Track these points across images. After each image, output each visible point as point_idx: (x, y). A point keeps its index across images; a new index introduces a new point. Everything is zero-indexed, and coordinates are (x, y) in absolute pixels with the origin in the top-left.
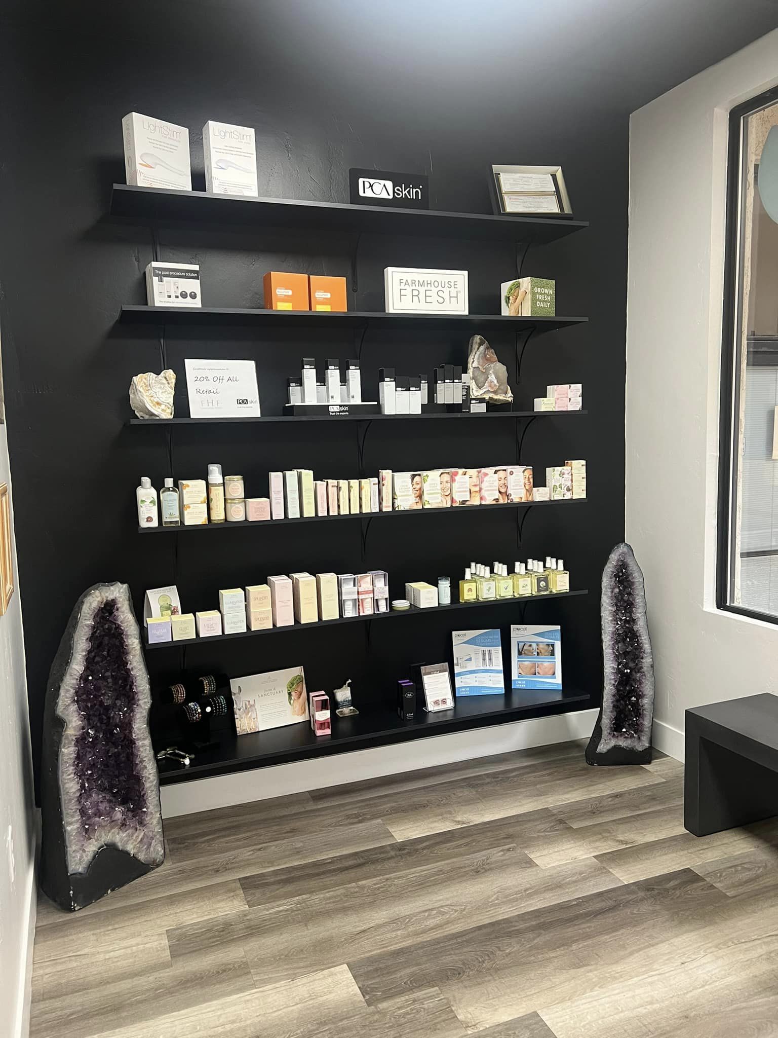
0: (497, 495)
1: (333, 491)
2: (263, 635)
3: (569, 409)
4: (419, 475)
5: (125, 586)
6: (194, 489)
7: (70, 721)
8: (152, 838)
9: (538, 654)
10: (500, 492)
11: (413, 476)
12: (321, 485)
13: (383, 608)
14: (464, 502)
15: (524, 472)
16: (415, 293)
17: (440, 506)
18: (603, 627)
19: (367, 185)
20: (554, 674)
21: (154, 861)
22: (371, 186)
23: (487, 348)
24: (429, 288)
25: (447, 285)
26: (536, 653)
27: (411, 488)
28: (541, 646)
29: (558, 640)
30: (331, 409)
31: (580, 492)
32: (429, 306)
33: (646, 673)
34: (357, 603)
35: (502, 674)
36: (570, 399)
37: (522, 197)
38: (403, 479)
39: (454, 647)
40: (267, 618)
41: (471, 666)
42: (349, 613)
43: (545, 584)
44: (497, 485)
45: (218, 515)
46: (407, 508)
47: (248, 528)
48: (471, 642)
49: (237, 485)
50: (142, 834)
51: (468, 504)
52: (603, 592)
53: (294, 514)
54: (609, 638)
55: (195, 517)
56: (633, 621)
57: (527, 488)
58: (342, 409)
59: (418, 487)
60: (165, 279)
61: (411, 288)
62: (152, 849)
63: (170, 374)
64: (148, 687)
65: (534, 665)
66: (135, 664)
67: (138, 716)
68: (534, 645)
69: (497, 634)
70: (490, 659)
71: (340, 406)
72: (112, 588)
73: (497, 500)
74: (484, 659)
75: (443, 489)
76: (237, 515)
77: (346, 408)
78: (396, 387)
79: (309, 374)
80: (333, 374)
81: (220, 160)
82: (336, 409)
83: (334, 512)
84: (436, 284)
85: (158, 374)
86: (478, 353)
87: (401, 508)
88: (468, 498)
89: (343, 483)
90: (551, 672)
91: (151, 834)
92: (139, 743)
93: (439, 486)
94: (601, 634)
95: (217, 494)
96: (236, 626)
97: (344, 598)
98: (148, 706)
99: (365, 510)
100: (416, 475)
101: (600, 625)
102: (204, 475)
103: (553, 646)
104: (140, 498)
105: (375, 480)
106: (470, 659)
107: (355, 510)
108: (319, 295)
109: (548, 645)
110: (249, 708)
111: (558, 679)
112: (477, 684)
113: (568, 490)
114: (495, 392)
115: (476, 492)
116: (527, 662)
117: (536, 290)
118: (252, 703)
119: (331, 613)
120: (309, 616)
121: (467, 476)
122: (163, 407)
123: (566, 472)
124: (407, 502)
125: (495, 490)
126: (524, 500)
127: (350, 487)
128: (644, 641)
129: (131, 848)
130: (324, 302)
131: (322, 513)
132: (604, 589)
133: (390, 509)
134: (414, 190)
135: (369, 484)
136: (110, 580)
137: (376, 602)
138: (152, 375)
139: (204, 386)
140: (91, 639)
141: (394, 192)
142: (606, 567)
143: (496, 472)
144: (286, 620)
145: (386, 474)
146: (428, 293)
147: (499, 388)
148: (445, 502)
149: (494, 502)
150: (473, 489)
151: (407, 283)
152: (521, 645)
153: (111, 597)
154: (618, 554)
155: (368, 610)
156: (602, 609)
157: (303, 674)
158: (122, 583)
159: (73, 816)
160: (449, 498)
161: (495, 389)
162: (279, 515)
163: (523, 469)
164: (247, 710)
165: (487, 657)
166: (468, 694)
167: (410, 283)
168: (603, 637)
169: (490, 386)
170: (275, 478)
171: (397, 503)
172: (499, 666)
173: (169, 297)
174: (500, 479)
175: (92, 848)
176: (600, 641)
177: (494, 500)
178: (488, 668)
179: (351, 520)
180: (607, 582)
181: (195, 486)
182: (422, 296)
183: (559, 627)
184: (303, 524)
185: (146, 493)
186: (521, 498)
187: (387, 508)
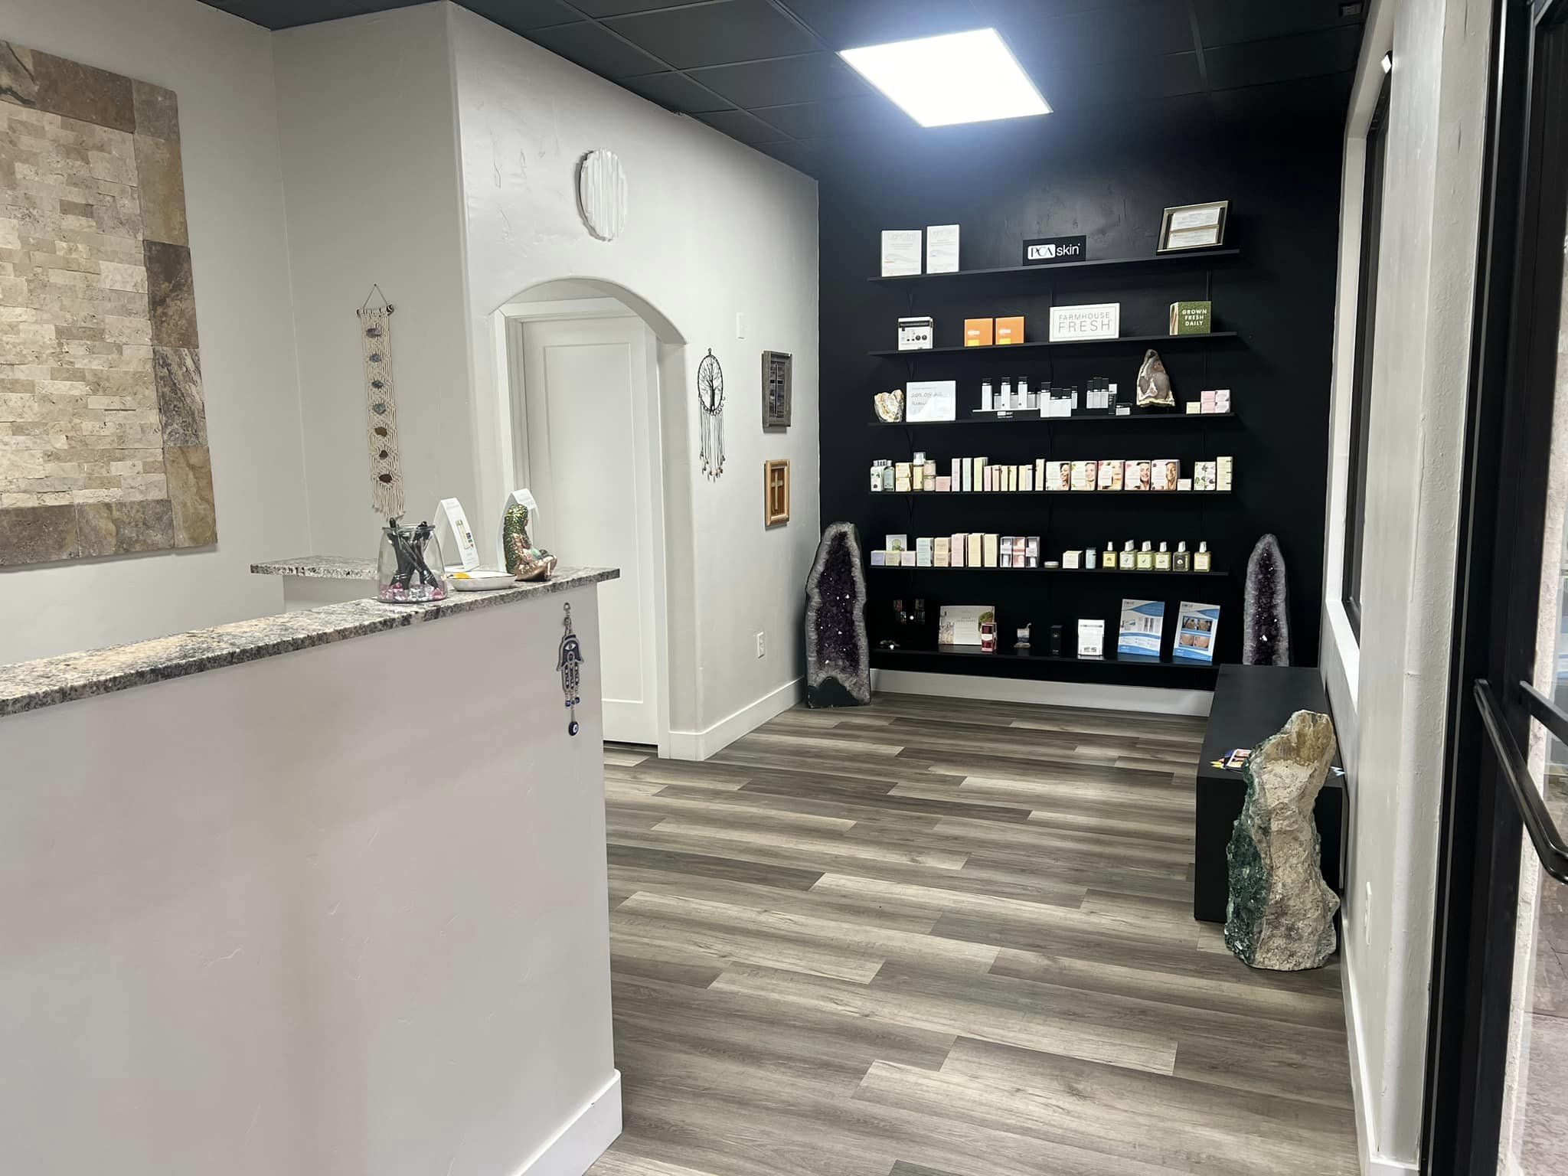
0: (1139, 483)
1: (996, 474)
2: (941, 569)
3: (1217, 412)
4: (1068, 464)
5: (852, 525)
6: (903, 468)
7: (814, 598)
8: (862, 685)
9: (1198, 629)
10: (1142, 481)
11: (1062, 465)
12: (988, 469)
13: (1033, 564)
14: (1106, 487)
15: (1167, 465)
16: (1072, 324)
17: (1085, 489)
18: (1245, 608)
19: (1035, 250)
20: (1207, 647)
21: (863, 700)
22: (1038, 250)
23: (1156, 360)
24: (1084, 319)
25: (1100, 316)
26: (1196, 627)
27: (1059, 473)
28: (1202, 622)
29: (1216, 618)
30: (999, 414)
31: (1225, 484)
32: (1084, 334)
33: (1282, 655)
34: (1012, 558)
35: (1160, 641)
36: (1216, 403)
37: (1184, 234)
38: (1053, 466)
39: (1122, 612)
40: (944, 559)
41: (1134, 630)
42: (1005, 564)
43: (1182, 562)
44: (1139, 474)
45: (917, 486)
46: (1055, 489)
47: (935, 496)
48: (1137, 609)
49: (931, 468)
50: (855, 681)
51: (1110, 489)
52: (1248, 577)
53: (967, 488)
54: (1250, 619)
55: (903, 486)
56: (1273, 607)
57: (1169, 478)
58: (1008, 413)
59: (1066, 473)
60: (906, 329)
61: (1068, 321)
62: (861, 692)
63: (898, 392)
64: (864, 590)
65: (1193, 637)
66: (856, 574)
67: (857, 606)
68: (1196, 620)
69: (1161, 606)
70: (1151, 626)
71: (1007, 411)
72: (844, 525)
73: (1139, 487)
74: (1146, 626)
75: (1087, 476)
76: (929, 487)
77: (1011, 413)
78: (1051, 396)
79: (987, 390)
80: (1006, 388)
81: (934, 251)
82: (1004, 414)
83: (996, 489)
84: (1090, 316)
85: (891, 393)
86: (1148, 364)
87: (1050, 489)
88: (1110, 484)
89: (1004, 468)
90: (1205, 645)
91: (861, 683)
92: (857, 623)
93: (1085, 473)
94: (1243, 615)
95: (918, 471)
96: (924, 562)
97: (1001, 552)
98: (864, 602)
99: (1021, 489)
100: (1064, 464)
101: (1243, 607)
102: (910, 459)
103: (1211, 622)
104: (872, 472)
105: (1030, 466)
106: (1134, 624)
107: (1013, 488)
108: (1000, 332)
109: (1207, 622)
110: (950, 627)
111: (1210, 652)
112: (1136, 645)
113: (1211, 482)
114: (1156, 397)
115: (1118, 479)
116: (1188, 634)
117: (1184, 312)
118: (952, 624)
119: (991, 562)
120: (974, 562)
121: (1111, 466)
122: (890, 414)
123: (1209, 467)
124: (1056, 484)
125: (1137, 479)
126: (1165, 488)
127: (1009, 471)
128: (1282, 626)
129: (847, 685)
130: (1005, 336)
131: (987, 489)
132: (1248, 574)
133: (1042, 489)
134: (1073, 248)
135: (1025, 470)
136: (844, 521)
137: (1027, 560)
138: (887, 394)
139: (916, 400)
140: (829, 553)
141: (1056, 252)
142: (1253, 554)
143: (1138, 464)
144: (958, 562)
145: (1040, 462)
146: (1083, 324)
147: (1158, 395)
148: (1088, 485)
149: (1136, 489)
150: (1115, 477)
151: (1065, 318)
152: (1186, 619)
153: (843, 530)
154: (1263, 543)
155: (1020, 564)
156: (1246, 593)
157: (994, 612)
158: (851, 523)
159: (812, 653)
160: (1093, 483)
161: (1156, 394)
162: (956, 488)
163: (1166, 463)
164: (948, 629)
165: (1148, 624)
166: (1127, 651)
167: (1068, 317)
168: (1245, 618)
169: (1151, 392)
170: (955, 462)
171: (1047, 484)
172: (1158, 633)
173: (908, 340)
174: (1142, 470)
175: (823, 676)
176: (1242, 622)
177: (1136, 487)
178: (1148, 633)
179: (1008, 495)
180: (1252, 567)
181: (903, 466)
182: (1078, 327)
183: (1218, 607)
184: (973, 495)
185: (877, 469)
186: (1163, 487)
187: (1039, 487)
